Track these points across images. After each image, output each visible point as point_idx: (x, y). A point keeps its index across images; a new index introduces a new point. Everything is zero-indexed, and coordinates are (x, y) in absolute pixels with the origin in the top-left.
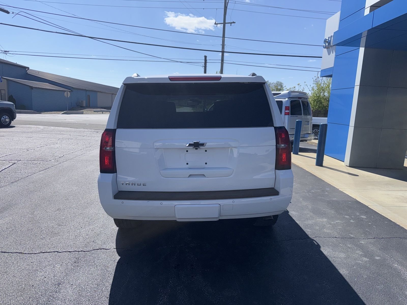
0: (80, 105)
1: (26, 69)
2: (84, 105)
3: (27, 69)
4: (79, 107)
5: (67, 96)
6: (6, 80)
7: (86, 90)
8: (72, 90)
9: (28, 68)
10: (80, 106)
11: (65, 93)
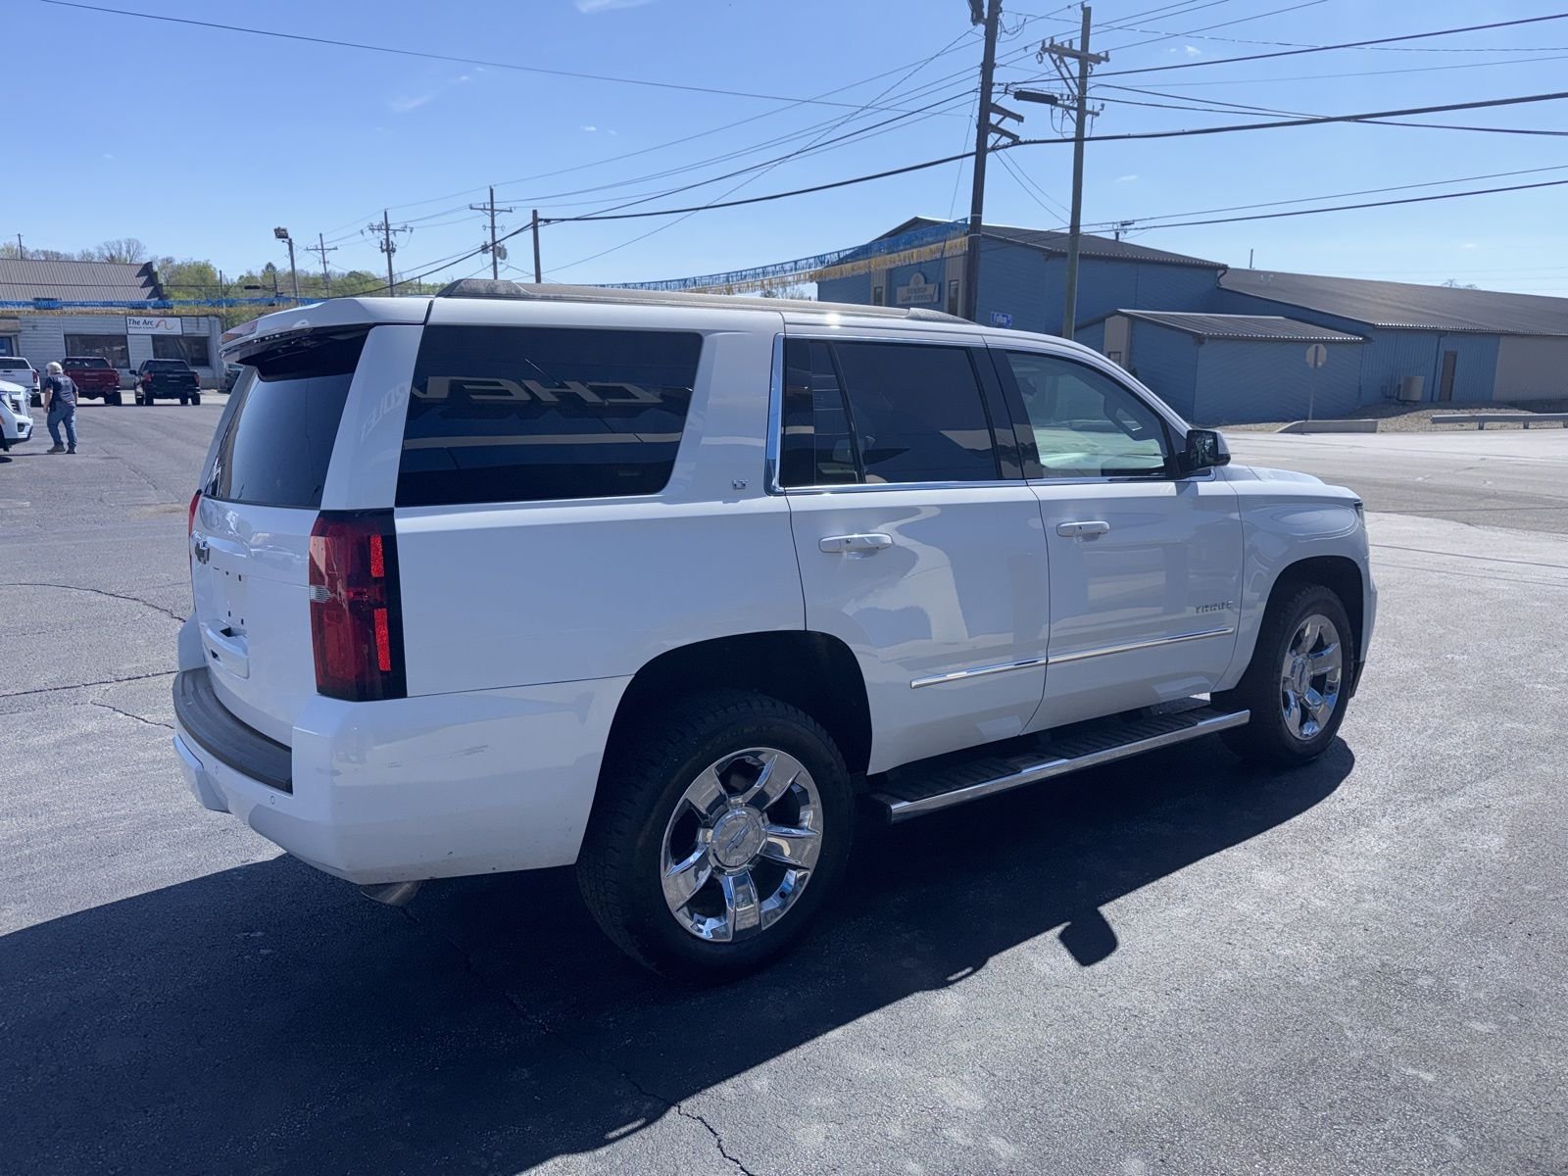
0: (1398, 395)
1: (1216, 274)
2: (1417, 395)
3: (1220, 272)
4: (1394, 404)
5: (1316, 362)
6: (1126, 319)
7: (1441, 334)
8: (1370, 336)
9: (1225, 268)
10: (1397, 399)
11: (1308, 352)
